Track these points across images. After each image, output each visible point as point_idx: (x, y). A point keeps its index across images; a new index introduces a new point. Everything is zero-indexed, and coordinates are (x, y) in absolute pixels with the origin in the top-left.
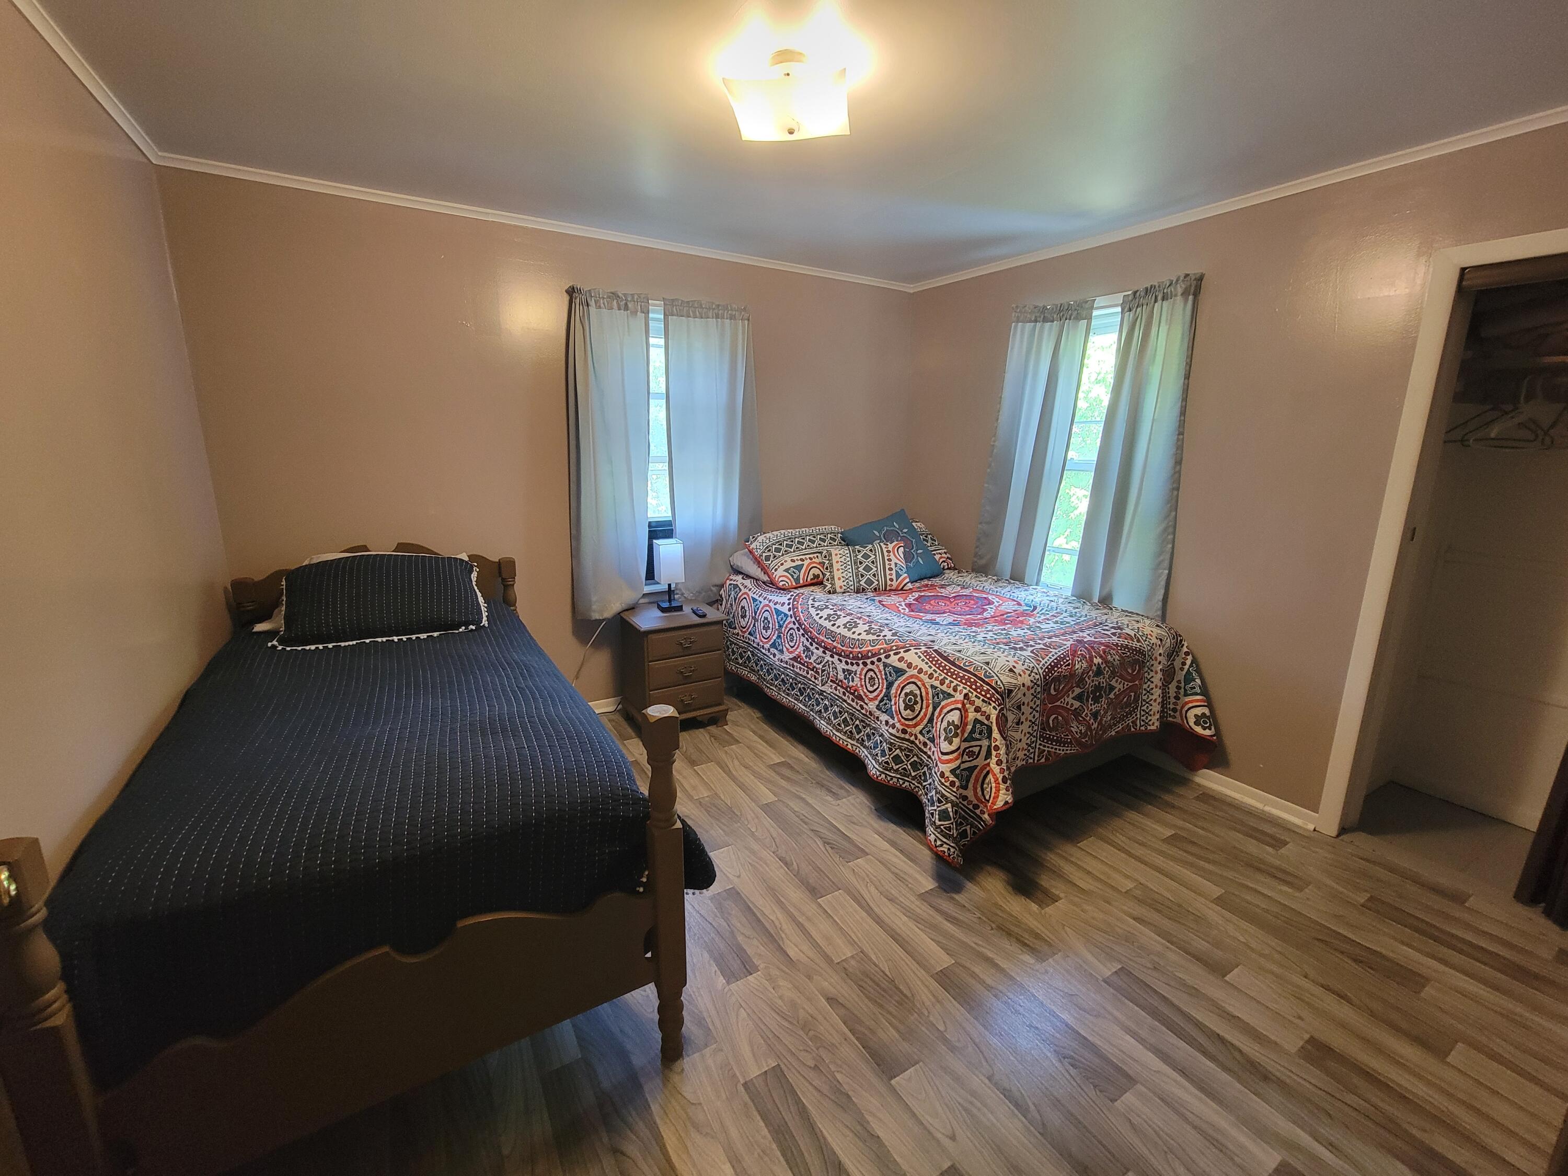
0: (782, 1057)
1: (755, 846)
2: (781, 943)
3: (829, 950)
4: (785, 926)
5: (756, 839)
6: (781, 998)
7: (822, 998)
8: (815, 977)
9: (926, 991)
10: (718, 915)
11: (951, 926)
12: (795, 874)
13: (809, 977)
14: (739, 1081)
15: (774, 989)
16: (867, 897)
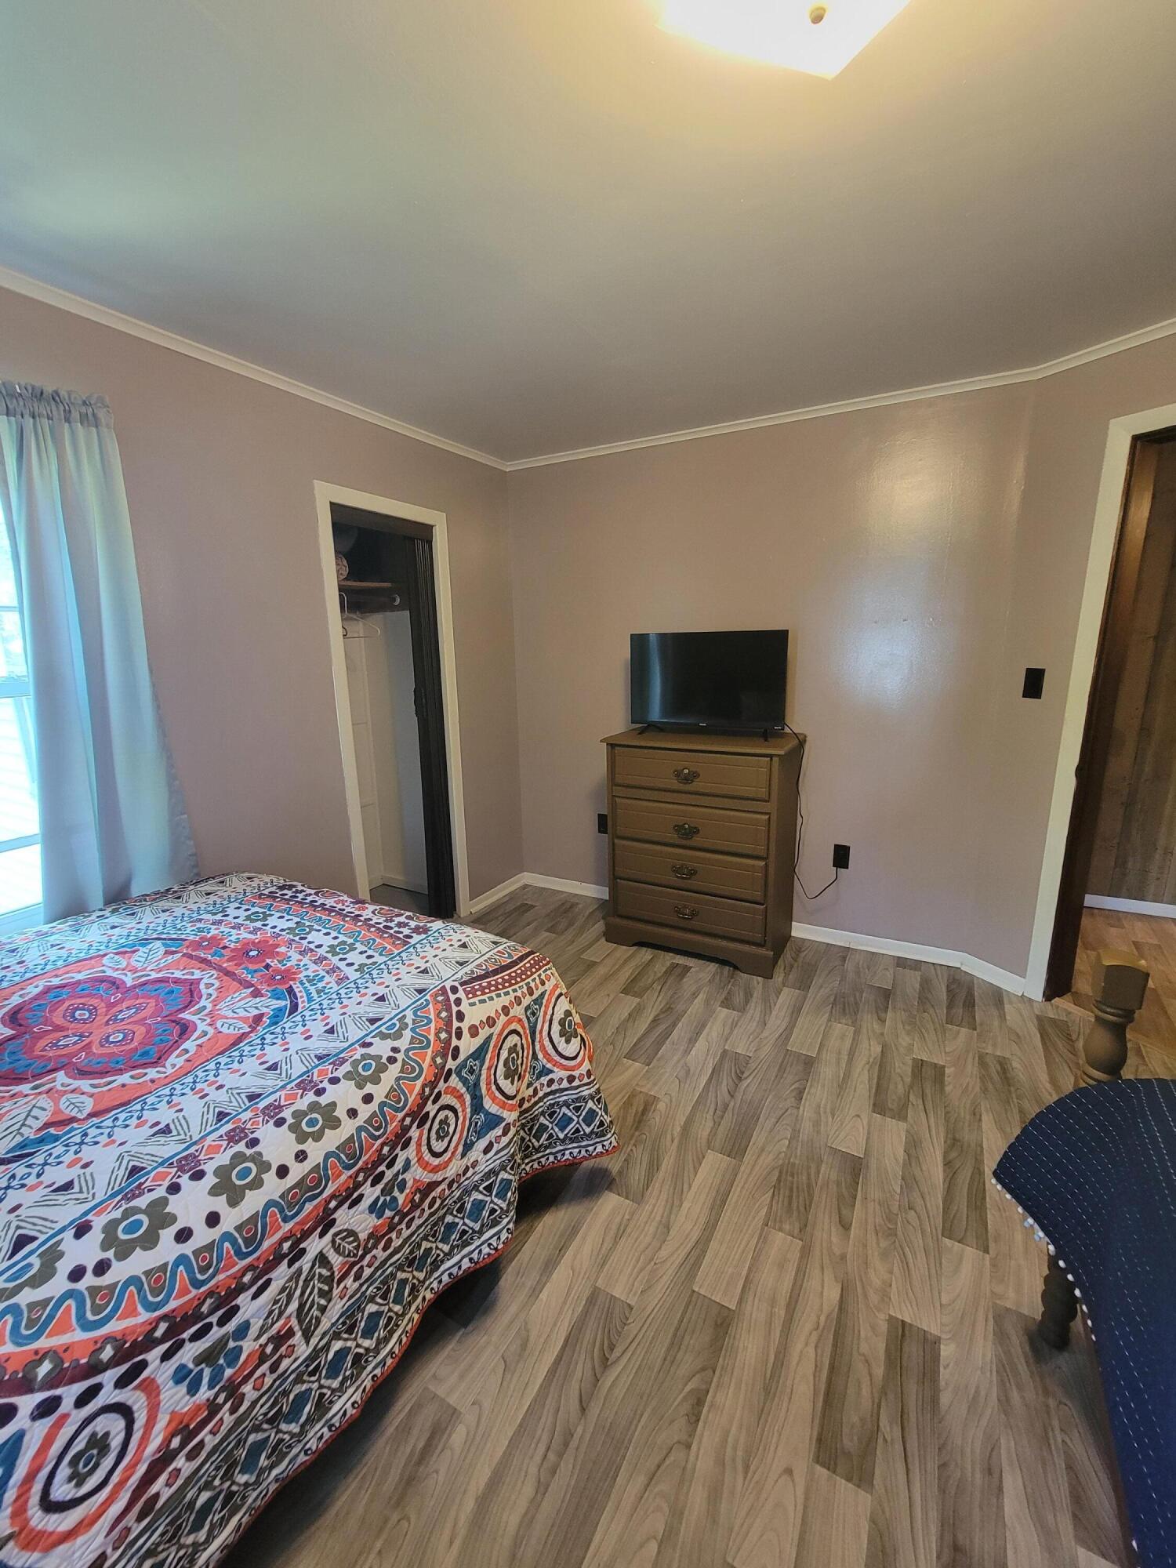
0: (935, 1238)
1: (697, 1499)
2: (835, 1315)
3: (794, 1256)
4: (809, 1326)
5: (677, 1513)
6: (891, 1272)
7: (852, 1236)
8: (838, 1253)
9: (760, 1161)
10: (880, 1440)
11: (663, 1165)
12: (710, 1372)
13: (843, 1257)
14: (991, 1259)
15: (891, 1285)
16: (682, 1253)
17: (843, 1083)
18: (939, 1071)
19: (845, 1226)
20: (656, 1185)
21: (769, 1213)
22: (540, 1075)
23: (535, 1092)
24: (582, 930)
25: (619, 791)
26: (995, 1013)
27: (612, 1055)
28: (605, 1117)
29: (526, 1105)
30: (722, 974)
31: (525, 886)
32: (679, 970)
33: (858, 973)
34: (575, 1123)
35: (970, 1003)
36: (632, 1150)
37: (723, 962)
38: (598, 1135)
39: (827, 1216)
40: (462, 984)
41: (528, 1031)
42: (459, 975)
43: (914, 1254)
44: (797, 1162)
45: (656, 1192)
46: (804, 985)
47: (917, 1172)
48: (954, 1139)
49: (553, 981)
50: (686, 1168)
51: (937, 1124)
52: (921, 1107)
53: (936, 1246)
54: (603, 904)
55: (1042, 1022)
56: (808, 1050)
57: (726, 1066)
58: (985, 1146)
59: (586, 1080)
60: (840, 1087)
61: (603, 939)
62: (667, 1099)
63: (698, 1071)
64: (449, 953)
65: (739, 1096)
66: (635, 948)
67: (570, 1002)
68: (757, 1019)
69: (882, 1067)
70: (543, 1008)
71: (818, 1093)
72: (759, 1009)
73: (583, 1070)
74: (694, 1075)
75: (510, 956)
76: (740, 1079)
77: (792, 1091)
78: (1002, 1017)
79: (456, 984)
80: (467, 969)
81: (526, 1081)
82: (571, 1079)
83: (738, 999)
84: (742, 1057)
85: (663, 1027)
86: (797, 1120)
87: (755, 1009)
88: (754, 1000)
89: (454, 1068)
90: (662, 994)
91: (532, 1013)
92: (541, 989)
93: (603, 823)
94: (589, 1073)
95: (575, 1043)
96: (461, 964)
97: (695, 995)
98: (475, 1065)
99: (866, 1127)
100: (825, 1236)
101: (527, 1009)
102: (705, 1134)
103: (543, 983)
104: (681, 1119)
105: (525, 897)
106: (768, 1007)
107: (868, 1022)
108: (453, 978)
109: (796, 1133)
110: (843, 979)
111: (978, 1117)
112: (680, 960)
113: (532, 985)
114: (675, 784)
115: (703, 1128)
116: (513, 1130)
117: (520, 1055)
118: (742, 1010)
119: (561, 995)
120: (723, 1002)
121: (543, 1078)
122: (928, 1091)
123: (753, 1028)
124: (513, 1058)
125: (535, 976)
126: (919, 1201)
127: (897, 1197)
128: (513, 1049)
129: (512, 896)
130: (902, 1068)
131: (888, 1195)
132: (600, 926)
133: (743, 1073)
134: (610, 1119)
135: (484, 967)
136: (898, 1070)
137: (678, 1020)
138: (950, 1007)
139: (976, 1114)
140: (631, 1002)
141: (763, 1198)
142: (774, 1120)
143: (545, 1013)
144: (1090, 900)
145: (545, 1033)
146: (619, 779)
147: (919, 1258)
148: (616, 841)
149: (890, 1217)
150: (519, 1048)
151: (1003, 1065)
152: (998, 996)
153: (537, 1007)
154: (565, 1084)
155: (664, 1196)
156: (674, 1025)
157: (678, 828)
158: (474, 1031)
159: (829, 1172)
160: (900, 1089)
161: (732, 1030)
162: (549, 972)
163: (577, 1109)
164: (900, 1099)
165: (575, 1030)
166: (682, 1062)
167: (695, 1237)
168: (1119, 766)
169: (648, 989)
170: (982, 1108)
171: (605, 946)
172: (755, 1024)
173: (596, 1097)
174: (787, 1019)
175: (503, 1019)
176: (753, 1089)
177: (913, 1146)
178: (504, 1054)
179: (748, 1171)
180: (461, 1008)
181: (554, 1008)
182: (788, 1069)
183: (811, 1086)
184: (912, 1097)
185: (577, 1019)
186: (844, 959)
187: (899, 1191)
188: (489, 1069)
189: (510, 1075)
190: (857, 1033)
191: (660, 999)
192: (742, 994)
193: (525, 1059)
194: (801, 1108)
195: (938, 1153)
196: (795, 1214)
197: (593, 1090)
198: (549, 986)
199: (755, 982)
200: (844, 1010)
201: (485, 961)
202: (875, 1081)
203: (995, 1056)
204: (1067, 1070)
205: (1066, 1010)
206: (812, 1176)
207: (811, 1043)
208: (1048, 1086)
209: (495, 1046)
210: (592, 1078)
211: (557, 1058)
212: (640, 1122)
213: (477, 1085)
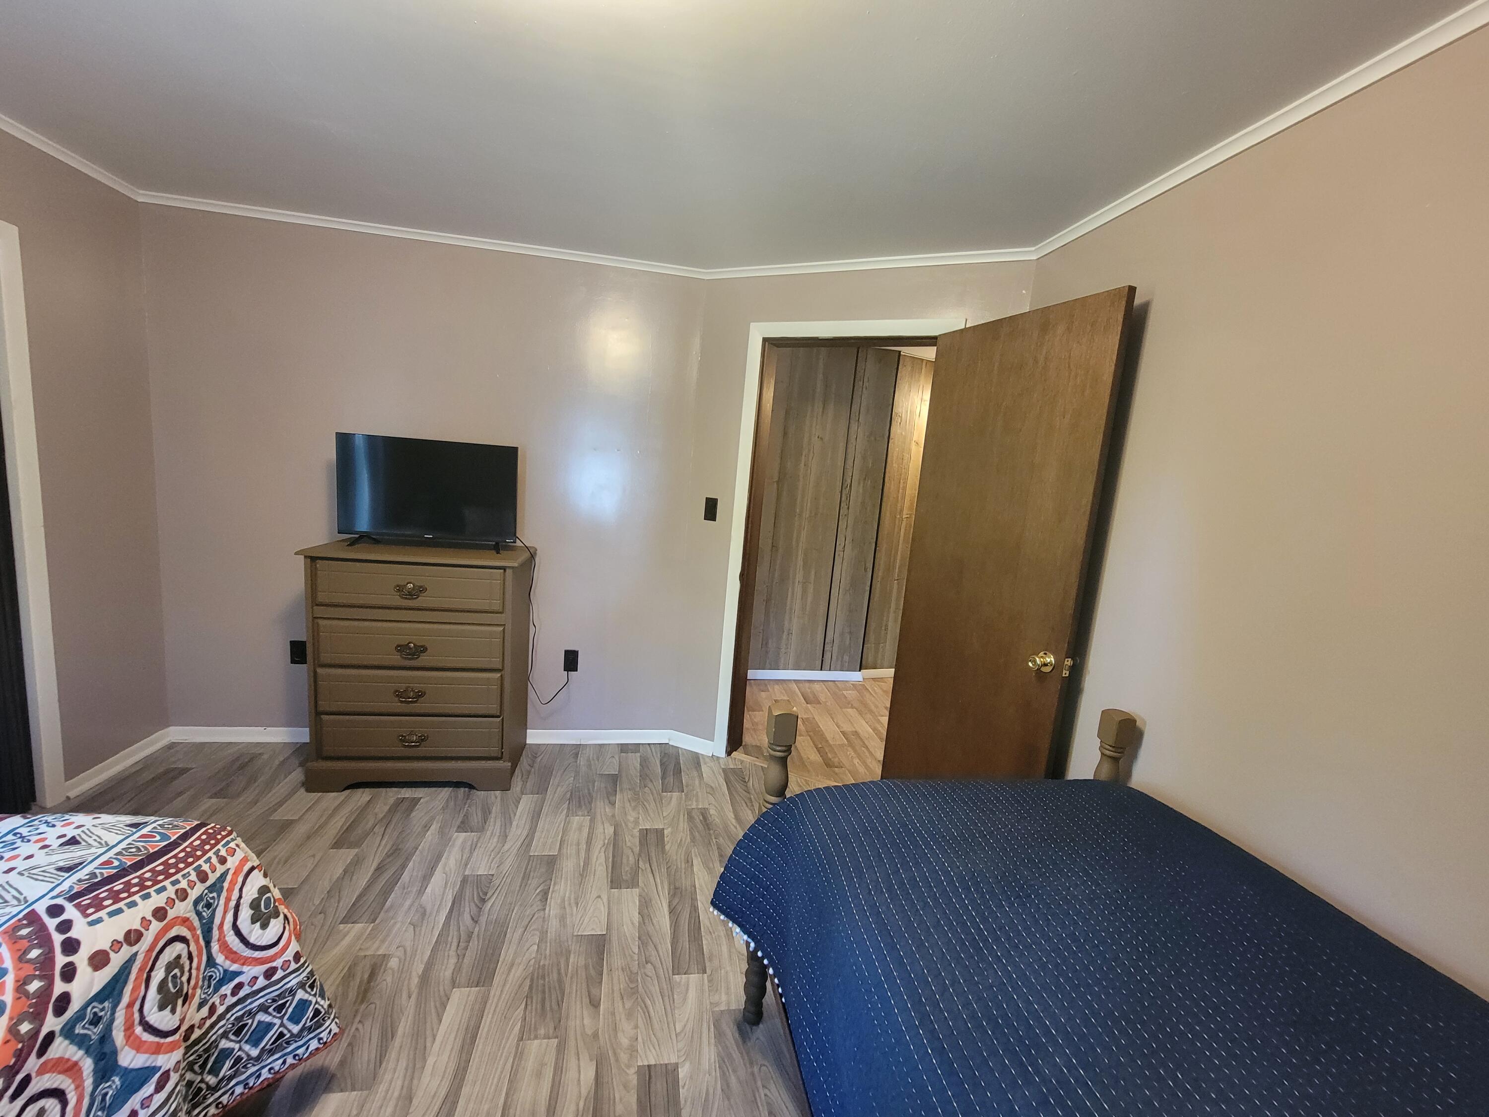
0: (667, 979)
3: (551, 1055)
6: (636, 1027)
7: (601, 1010)
9: (510, 978)
11: (399, 1030)
14: (708, 976)
15: (637, 1039)
17: (584, 872)
18: (660, 833)
19: (595, 1004)
20: (392, 1054)
21: (523, 1027)
22: (221, 983)
23: (212, 1010)
24: (270, 783)
25: (319, 611)
26: (695, 774)
27: (323, 926)
28: (322, 1002)
29: (197, 1033)
30: (456, 797)
31: (172, 746)
32: (405, 805)
33: (589, 766)
34: (276, 1027)
35: (678, 771)
36: (357, 1029)
37: (457, 785)
38: (310, 1030)
39: (578, 1003)
40: (71, 899)
41: (199, 932)
42: (66, 886)
43: (653, 1003)
44: (547, 963)
45: (391, 1065)
46: (541, 789)
47: (650, 929)
48: (676, 888)
49: (239, 855)
50: (429, 1020)
51: (662, 883)
52: (649, 870)
53: (669, 986)
54: (299, 749)
55: (727, 773)
56: (550, 850)
57: (468, 893)
58: (697, 886)
59: (293, 966)
60: (582, 875)
61: (303, 790)
62: (400, 953)
63: (436, 907)
64: (41, 858)
65: (483, 920)
66: (347, 792)
67: (265, 876)
68: (498, 834)
69: (616, 844)
70: (224, 894)
71: (562, 889)
72: (498, 824)
73: (289, 955)
74: (431, 914)
75: (164, 837)
76: (483, 901)
77: (538, 894)
78: (701, 776)
79: (60, 901)
80: (82, 874)
81: (196, 1001)
82: (269, 974)
83: (476, 819)
84: (483, 878)
85: (387, 876)
86: (544, 921)
87: (494, 826)
88: (493, 815)
89: (57, 1029)
90: (386, 837)
91: (204, 905)
92: (220, 869)
93: (298, 652)
94: (297, 957)
95: (275, 926)
96: (68, 869)
97: (426, 827)
98: (102, 1010)
99: (606, 904)
100: (578, 1022)
101: (196, 903)
102: (448, 973)
103: (223, 861)
104: (419, 968)
105: (173, 759)
106: (507, 821)
107: (601, 807)
108: (54, 893)
109: (544, 934)
110: (577, 773)
111: (690, 863)
112: (407, 793)
113: (206, 867)
114: (397, 600)
115: (445, 970)
116: (174, 1077)
117: (187, 968)
118: (481, 829)
119: (252, 869)
120: (459, 827)
121: (224, 988)
122: (653, 855)
123: (494, 844)
124: (175, 977)
125: (211, 854)
126: (654, 953)
127: (636, 957)
128: (176, 962)
129: (147, 763)
130: (631, 840)
131: (629, 958)
132: (297, 775)
133: (486, 894)
134: (328, 1003)
135: (116, 863)
136: (629, 844)
137: (408, 859)
138: (663, 778)
139: (689, 862)
140: (347, 855)
141: (516, 1013)
142: (520, 931)
143: (228, 899)
144: (752, 674)
145: (228, 925)
146: (321, 597)
147: (657, 1003)
148: (319, 670)
149: (632, 978)
150: (185, 960)
151: (704, 813)
152: (696, 760)
153: (215, 894)
154: (261, 982)
155: (403, 1064)
156: (404, 867)
157: (401, 648)
158: (99, 960)
159: (577, 960)
160: (632, 859)
161: (471, 853)
162: (232, 845)
163: (279, 1009)
164: (631, 868)
165: (276, 907)
166: (416, 904)
167: (443, 1093)
168: (762, 572)
169: (368, 834)
170: (693, 855)
171: (305, 798)
172: (495, 840)
173: (310, 984)
174: (527, 827)
175: (156, 926)
176: (497, 908)
177: (645, 905)
178: (159, 975)
179: (498, 993)
180: (73, 934)
181: (241, 890)
182: (532, 874)
183: (555, 884)
184: (641, 864)
185: (276, 893)
186: (577, 755)
187: (636, 951)
188: (130, 1005)
189: (167, 1001)
190: (592, 821)
191: (384, 842)
192: (479, 814)
193: (194, 972)
194: (547, 909)
195: (664, 904)
196: (549, 1015)
197: (305, 974)
198: (232, 863)
199: (493, 797)
200: (580, 802)
201: (117, 854)
202: (611, 860)
203: (698, 809)
204: (744, 805)
205: (740, 760)
206: (563, 971)
207: (552, 842)
208: (734, 821)
209: (141, 970)
210: (302, 961)
211: (248, 953)
212: (366, 991)
213: (106, 1037)
